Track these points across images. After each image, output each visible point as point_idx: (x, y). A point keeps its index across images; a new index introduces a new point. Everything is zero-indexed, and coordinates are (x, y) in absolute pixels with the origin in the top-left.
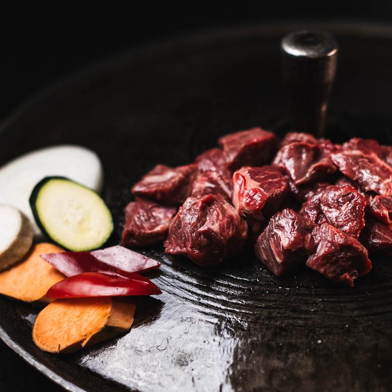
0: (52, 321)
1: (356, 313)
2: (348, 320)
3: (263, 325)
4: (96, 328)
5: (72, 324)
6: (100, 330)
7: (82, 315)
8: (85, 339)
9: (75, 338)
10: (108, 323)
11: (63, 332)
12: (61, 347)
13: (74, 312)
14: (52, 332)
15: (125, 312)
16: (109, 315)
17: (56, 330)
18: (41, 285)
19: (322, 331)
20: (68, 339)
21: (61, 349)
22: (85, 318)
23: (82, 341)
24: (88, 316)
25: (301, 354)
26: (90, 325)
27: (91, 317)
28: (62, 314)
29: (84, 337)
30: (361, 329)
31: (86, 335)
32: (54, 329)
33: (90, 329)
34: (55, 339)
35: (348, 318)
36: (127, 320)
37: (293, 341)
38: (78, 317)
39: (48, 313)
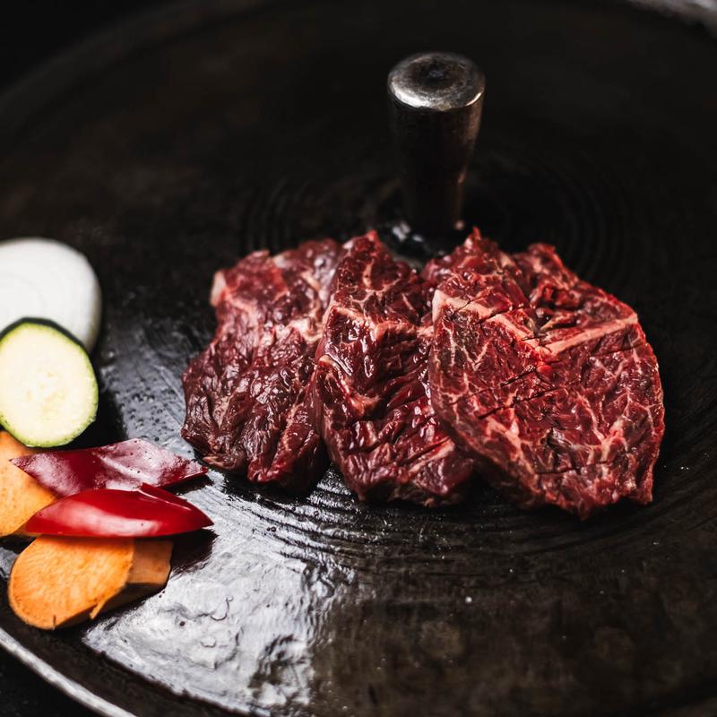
0: (39, 572)
1: (525, 547)
2: (512, 560)
3: (377, 574)
4: (112, 587)
5: (71, 578)
6: (118, 591)
7: (87, 565)
8: (95, 606)
9: (79, 605)
10: (130, 578)
11: (57, 594)
12: (57, 619)
13: (74, 557)
14: (40, 593)
15: (156, 557)
16: (130, 565)
17: (46, 590)
18: (15, 507)
19: (472, 583)
20: (68, 607)
21: (58, 623)
22: (92, 569)
23: (91, 610)
24: (98, 567)
25: (441, 623)
26: (100, 581)
27: (102, 567)
28: (55, 561)
29: (93, 603)
30: (533, 577)
31: (96, 600)
32: (44, 587)
33: (102, 589)
34: (46, 605)
35: (512, 556)
36: (160, 570)
37: (427, 600)
38: (81, 567)
39: (30, 560)
